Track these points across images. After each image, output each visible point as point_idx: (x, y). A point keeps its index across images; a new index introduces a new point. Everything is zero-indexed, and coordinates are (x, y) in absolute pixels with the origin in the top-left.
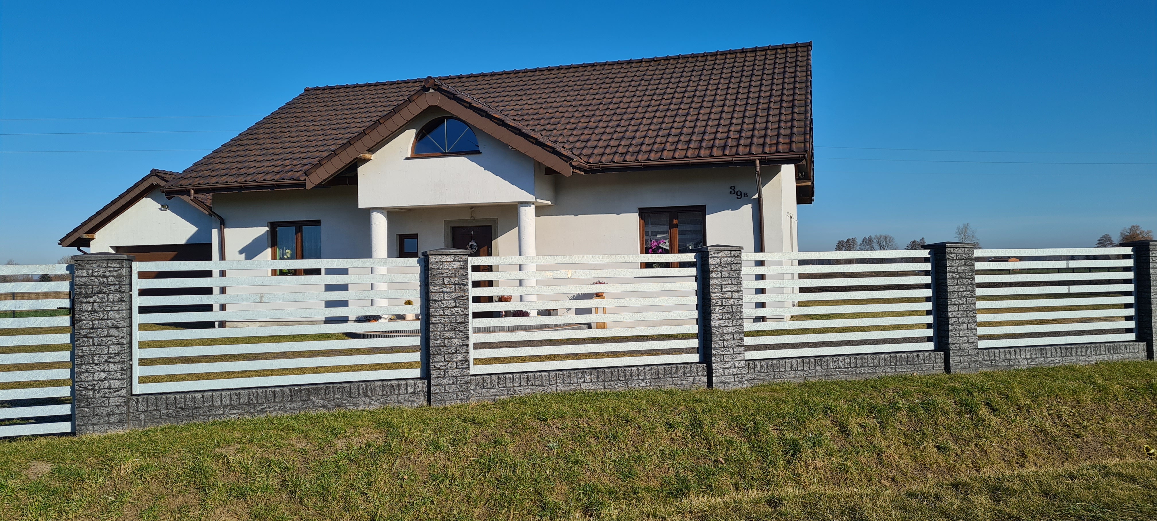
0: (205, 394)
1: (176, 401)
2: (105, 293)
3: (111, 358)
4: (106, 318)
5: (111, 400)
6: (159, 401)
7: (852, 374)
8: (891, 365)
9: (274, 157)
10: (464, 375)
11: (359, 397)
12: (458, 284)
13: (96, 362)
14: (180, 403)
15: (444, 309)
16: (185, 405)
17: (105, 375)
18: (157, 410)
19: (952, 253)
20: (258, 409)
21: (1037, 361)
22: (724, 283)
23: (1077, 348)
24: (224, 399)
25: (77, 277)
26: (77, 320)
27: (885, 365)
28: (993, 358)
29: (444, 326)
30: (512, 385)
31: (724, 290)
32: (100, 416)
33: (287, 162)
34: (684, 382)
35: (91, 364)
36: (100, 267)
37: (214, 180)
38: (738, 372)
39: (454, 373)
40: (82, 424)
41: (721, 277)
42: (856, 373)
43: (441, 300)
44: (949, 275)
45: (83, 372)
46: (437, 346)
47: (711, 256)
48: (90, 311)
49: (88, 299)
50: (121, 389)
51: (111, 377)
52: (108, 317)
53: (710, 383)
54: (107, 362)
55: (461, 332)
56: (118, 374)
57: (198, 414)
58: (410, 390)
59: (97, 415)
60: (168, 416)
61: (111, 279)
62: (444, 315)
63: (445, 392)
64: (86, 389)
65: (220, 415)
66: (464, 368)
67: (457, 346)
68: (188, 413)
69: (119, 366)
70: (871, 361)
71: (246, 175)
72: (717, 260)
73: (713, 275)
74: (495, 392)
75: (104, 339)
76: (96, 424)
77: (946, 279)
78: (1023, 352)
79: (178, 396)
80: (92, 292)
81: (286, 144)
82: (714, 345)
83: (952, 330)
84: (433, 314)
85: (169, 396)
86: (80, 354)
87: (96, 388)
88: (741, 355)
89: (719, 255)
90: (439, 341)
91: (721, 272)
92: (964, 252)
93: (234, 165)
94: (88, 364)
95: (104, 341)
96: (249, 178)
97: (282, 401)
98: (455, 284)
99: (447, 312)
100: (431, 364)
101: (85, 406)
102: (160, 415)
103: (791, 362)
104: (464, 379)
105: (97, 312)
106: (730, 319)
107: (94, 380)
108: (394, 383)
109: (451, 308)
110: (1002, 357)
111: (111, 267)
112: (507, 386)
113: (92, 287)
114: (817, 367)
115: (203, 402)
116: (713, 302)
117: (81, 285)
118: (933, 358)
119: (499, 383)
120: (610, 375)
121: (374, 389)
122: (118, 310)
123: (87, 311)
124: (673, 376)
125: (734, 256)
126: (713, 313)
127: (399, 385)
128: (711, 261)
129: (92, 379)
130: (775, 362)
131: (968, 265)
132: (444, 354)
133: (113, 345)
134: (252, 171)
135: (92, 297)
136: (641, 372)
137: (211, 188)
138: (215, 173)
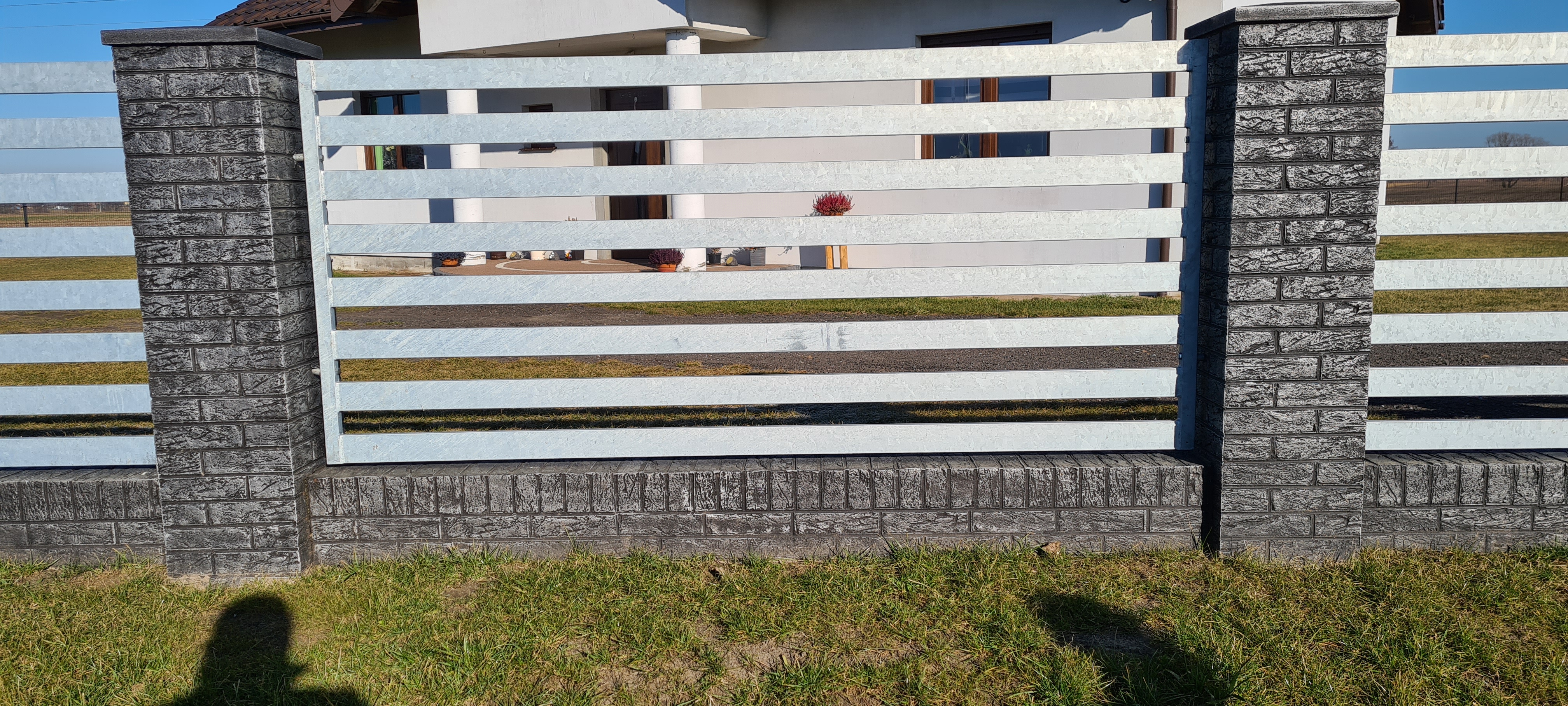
19: (1267, 47)
92: (1336, 43)
118: (1153, 485)
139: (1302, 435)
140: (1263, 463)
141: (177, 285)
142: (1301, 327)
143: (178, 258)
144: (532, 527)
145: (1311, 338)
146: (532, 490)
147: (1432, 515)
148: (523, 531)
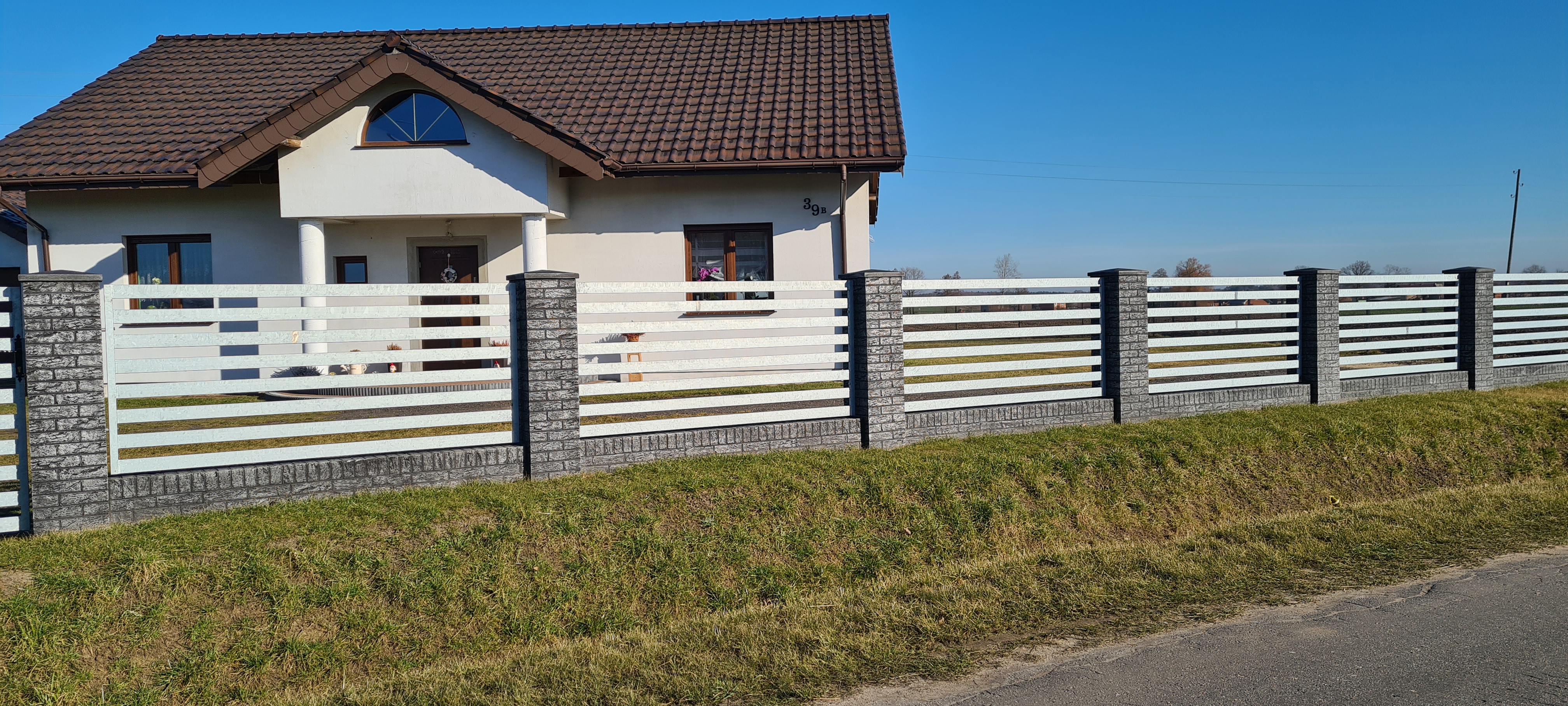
0: (221, 472)
1: (178, 482)
2: (70, 329)
3: (83, 422)
4: (73, 365)
5: (86, 483)
6: (154, 482)
7: (1019, 426)
8: (1059, 415)
9: (132, 139)
10: (573, 439)
11: (434, 470)
12: (564, 318)
13: (61, 428)
14: (185, 485)
15: (545, 352)
16: (192, 488)
17: (75, 447)
18: (151, 495)
19: (1124, 282)
20: (297, 489)
21: (1206, 408)
22: (881, 317)
23: (1244, 392)
24: (247, 477)
25: (27, 305)
26: (30, 369)
27: (1054, 416)
28: (1162, 404)
29: (547, 373)
30: (630, 450)
31: (882, 326)
32: (69, 506)
33: (154, 147)
34: (835, 442)
35: (54, 431)
36: (61, 291)
37: (34, 171)
38: (897, 427)
39: (560, 435)
40: (43, 517)
41: (879, 311)
42: (1023, 426)
43: (543, 340)
44: (1121, 308)
45: (42, 444)
46: (538, 401)
47: (867, 283)
48: (49, 356)
49: (45, 338)
50: (100, 466)
51: (83, 450)
52: (76, 364)
53: (865, 442)
54: (77, 429)
55: (568, 381)
56: (95, 446)
57: (211, 499)
58: (502, 460)
59: (65, 505)
60: (168, 504)
61: (79, 310)
62: (547, 359)
63: (548, 461)
64: (47, 467)
65: (242, 500)
66: (573, 429)
67: (563, 400)
68: (196, 498)
69: (96, 434)
70: (1038, 411)
71: (88, 164)
72: (875, 289)
73: (869, 307)
74: (610, 460)
75: (71, 395)
76: (64, 518)
77: (1118, 313)
78: (1191, 397)
79: (181, 475)
80: (51, 327)
81: (146, 120)
82: (871, 394)
83: (1123, 373)
84: (532, 358)
85: (167, 475)
86: (36, 417)
87: (62, 466)
88: (900, 406)
89: (877, 282)
90: (540, 394)
91: (878, 303)
92: (1137, 281)
93: (64, 150)
94: (49, 432)
95: (72, 399)
96: (94, 169)
97: (330, 478)
98: (558, 318)
99: (551, 355)
100: (530, 425)
101: (46, 493)
102: (156, 503)
103: (954, 414)
104: (572, 444)
105: (59, 357)
106: (889, 362)
107: (58, 455)
108: (481, 451)
109: (554, 350)
110: (1172, 403)
111: (79, 292)
112: (625, 451)
113: (52, 320)
114: (982, 420)
115: (219, 482)
116: (870, 341)
117: (34, 318)
118: (1102, 406)
119: (614, 448)
120: (749, 434)
121: (455, 459)
122: (91, 354)
123: (44, 356)
124: (822, 434)
125: (894, 284)
126: (870, 355)
127: (487, 454)
128: (868, 290)
129: (55, 453)
130: (936, 414)
131: (1140, 296)
132: (547, 411)
133: (85, 404)
134: (96, 158)
135: (50, 335)
136: (786, 430)
137: (31, 183)
138: (32, 160)
139: (1136, 387)
140: (1128, 396)
141: (878, 352)
142: (1134, 357)
143: (878, 343)
144: (958, 428)
145: (1136, 360)
146: (958, 417)
147: (1159, 410)
148: (956, 431)
